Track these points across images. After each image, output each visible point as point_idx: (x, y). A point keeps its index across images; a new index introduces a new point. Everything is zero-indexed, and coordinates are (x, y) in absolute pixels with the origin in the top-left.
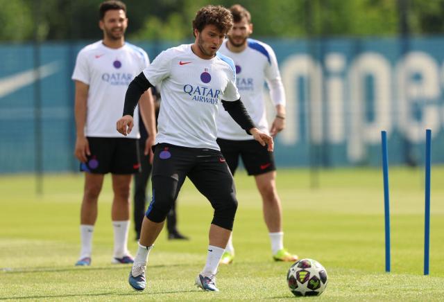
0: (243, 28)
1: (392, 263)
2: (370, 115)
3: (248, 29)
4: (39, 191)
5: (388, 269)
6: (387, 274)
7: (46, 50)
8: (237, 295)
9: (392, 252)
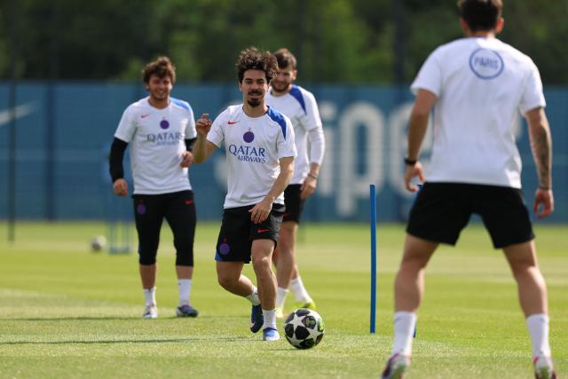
0: (287, 74)
1: (377, 324)
2: (361, 168)
3: (292, 75)
4: (11, 238)
5: (373, 330)
6: (372, 336)
7: (23, 89)
8: (213, 353)
9: (378, 312)
